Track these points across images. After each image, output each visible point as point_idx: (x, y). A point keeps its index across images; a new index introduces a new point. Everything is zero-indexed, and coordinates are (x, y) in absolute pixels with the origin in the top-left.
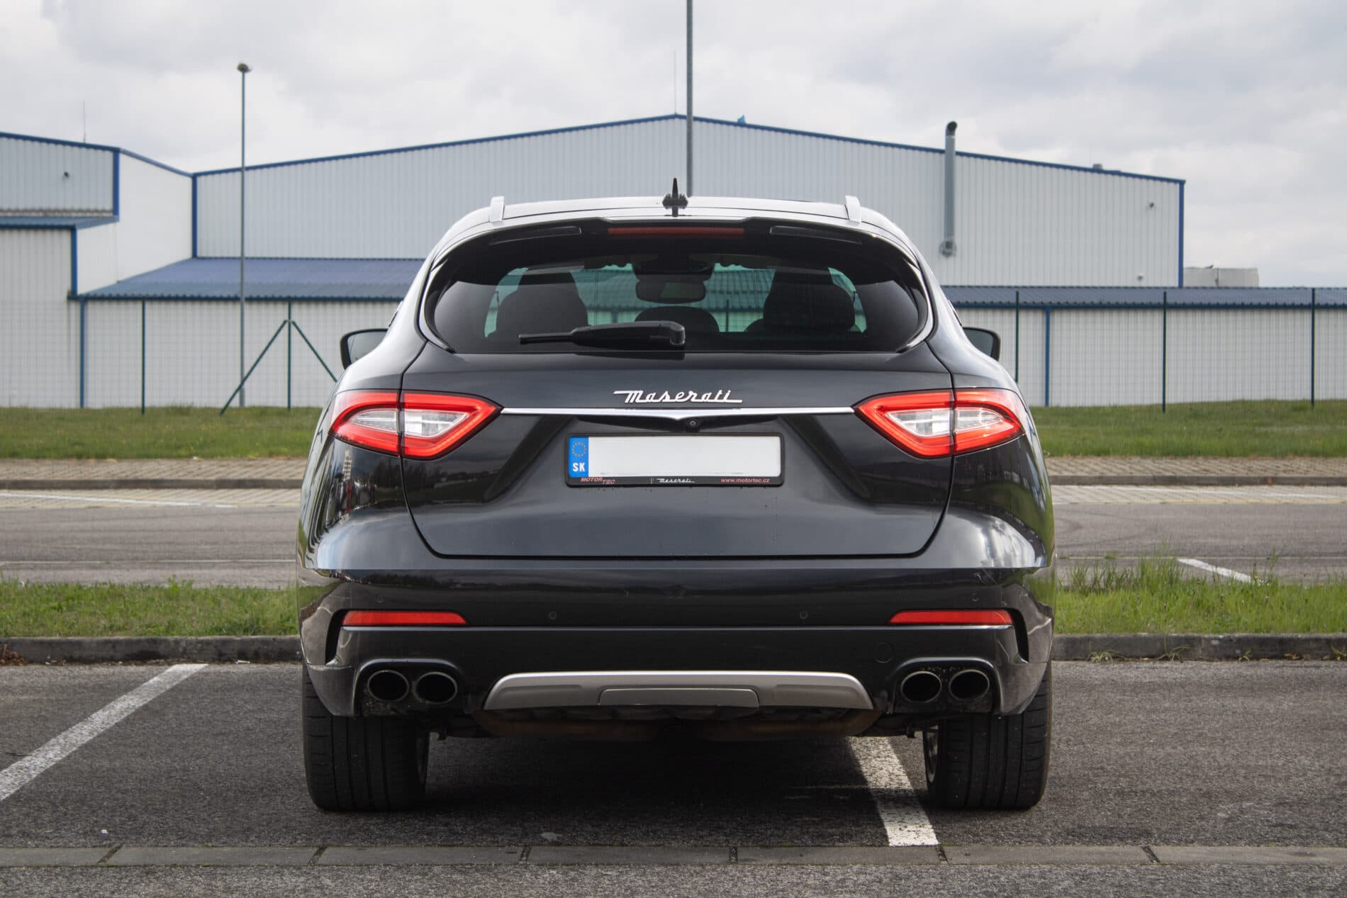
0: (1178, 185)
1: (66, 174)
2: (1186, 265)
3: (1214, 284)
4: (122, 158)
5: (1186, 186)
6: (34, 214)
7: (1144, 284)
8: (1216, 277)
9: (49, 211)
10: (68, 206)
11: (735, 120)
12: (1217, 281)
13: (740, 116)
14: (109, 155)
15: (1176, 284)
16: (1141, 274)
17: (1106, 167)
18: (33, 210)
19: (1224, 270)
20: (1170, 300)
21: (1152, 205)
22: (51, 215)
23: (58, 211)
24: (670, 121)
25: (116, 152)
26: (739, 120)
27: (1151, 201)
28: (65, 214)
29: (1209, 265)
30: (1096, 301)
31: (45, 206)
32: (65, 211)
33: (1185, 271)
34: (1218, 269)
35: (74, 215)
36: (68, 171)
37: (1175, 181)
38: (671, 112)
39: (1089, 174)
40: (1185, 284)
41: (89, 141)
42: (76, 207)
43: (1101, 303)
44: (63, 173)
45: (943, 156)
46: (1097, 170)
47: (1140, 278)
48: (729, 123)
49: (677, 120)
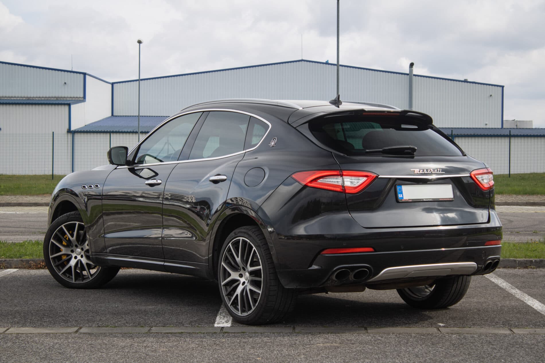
0: (501, 88)
1: (65, 83)
2: (504, 119)
3: (515, 127)
4: (87, 77)
5: (504, 88)
6: (52, 99)
7: (488, 127)
8: (516, 124)
9: (59, 97)
11: (325, 62)
12: (517, 126)
14: (82, 76)
15: (501, 127)
16: (487, 123)
17: (469, 80)
18: (52, 97)
19: (519, 121)
20: (512, 134)
21: (491, 96)
22: (59, 99)
23: (62, 97)
24: (300, 62)
25: (85, 74)
26: (326, 62)
27: (491, 94)
28: (64, 99)
29: (514, 119)
30: (472, 134)
31: (57, 95)
32: (65, 97)
33: (504, 122)
34: (517, 121)
35: (68, 99)
36: (66, 82)
37: (500, 86)
38: (300, 59)
39: (463, 83)
40: (504, 127)
42: (69, 96)
43: (474, 134)
44: (64, 83)
45: (408, 76)
46: (466, 81)
47: (486, 124)
48: (323, 63)
49: (303, 62)
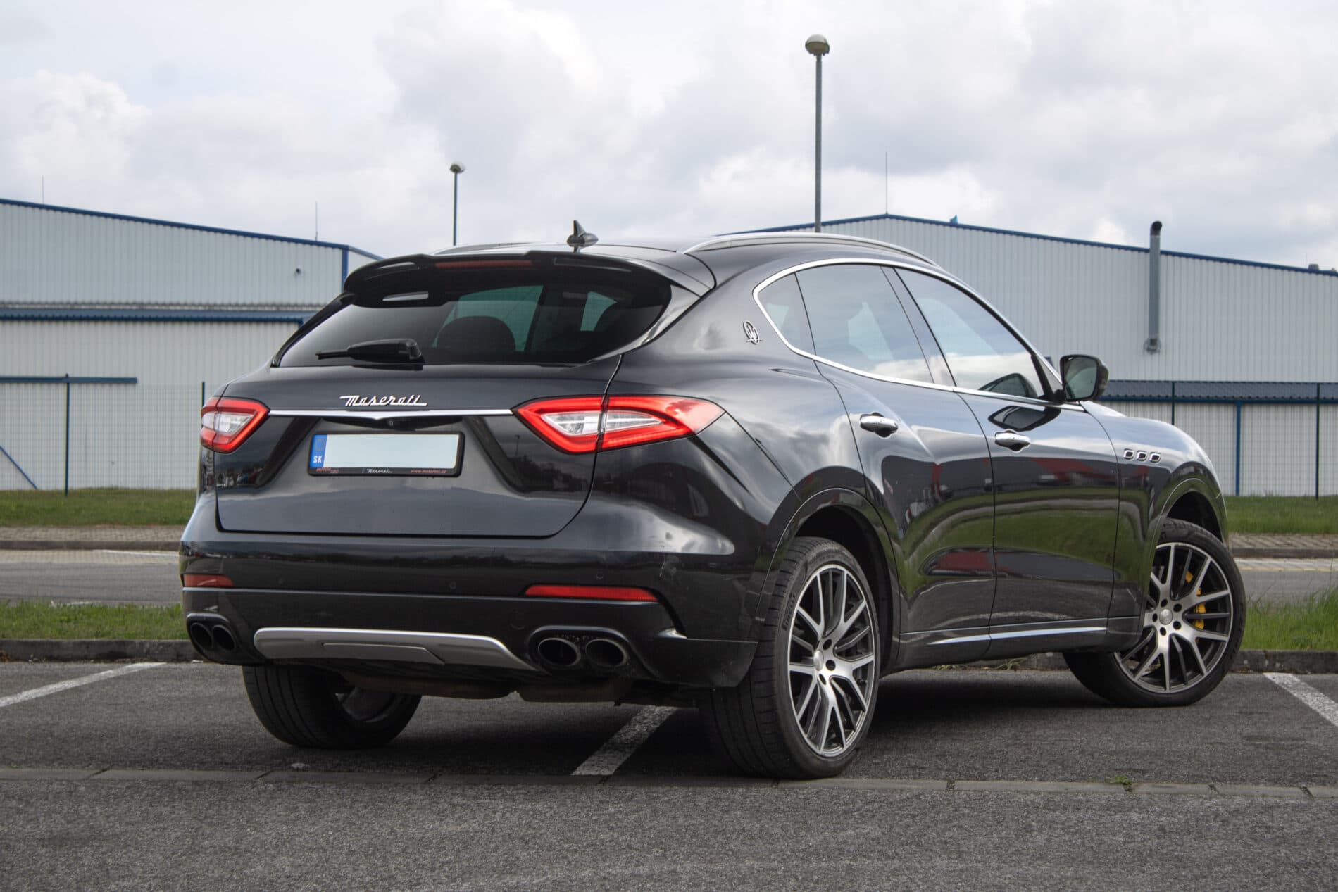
1: (298, 271)
4: (351, 255)
6: (267, 309)
9: (281, 305)
10: (300, 301)
11: (947, 220)
13: (952, 217)
14: (338, 253)
17: (1321, 268)
18: (267, 305)
22: (284, 309)
23: (289, 305)
24: (881, 221)
25: (345, 249)
26: (951, 220)
28: (296, 309)
30: (1287, 396)
31: (278, 300)
32: (296, 305)
35: (304, 309)
36: (299, 267)
38: (883, 212)
39: (1307, 275)
41: (320, 239)
42: (307, 301)
43: (1291, 398)
44: (294, 270)
45: (1148, 255)
46: (1313, 270)
48: (944, 224)
49: (887, 219)
